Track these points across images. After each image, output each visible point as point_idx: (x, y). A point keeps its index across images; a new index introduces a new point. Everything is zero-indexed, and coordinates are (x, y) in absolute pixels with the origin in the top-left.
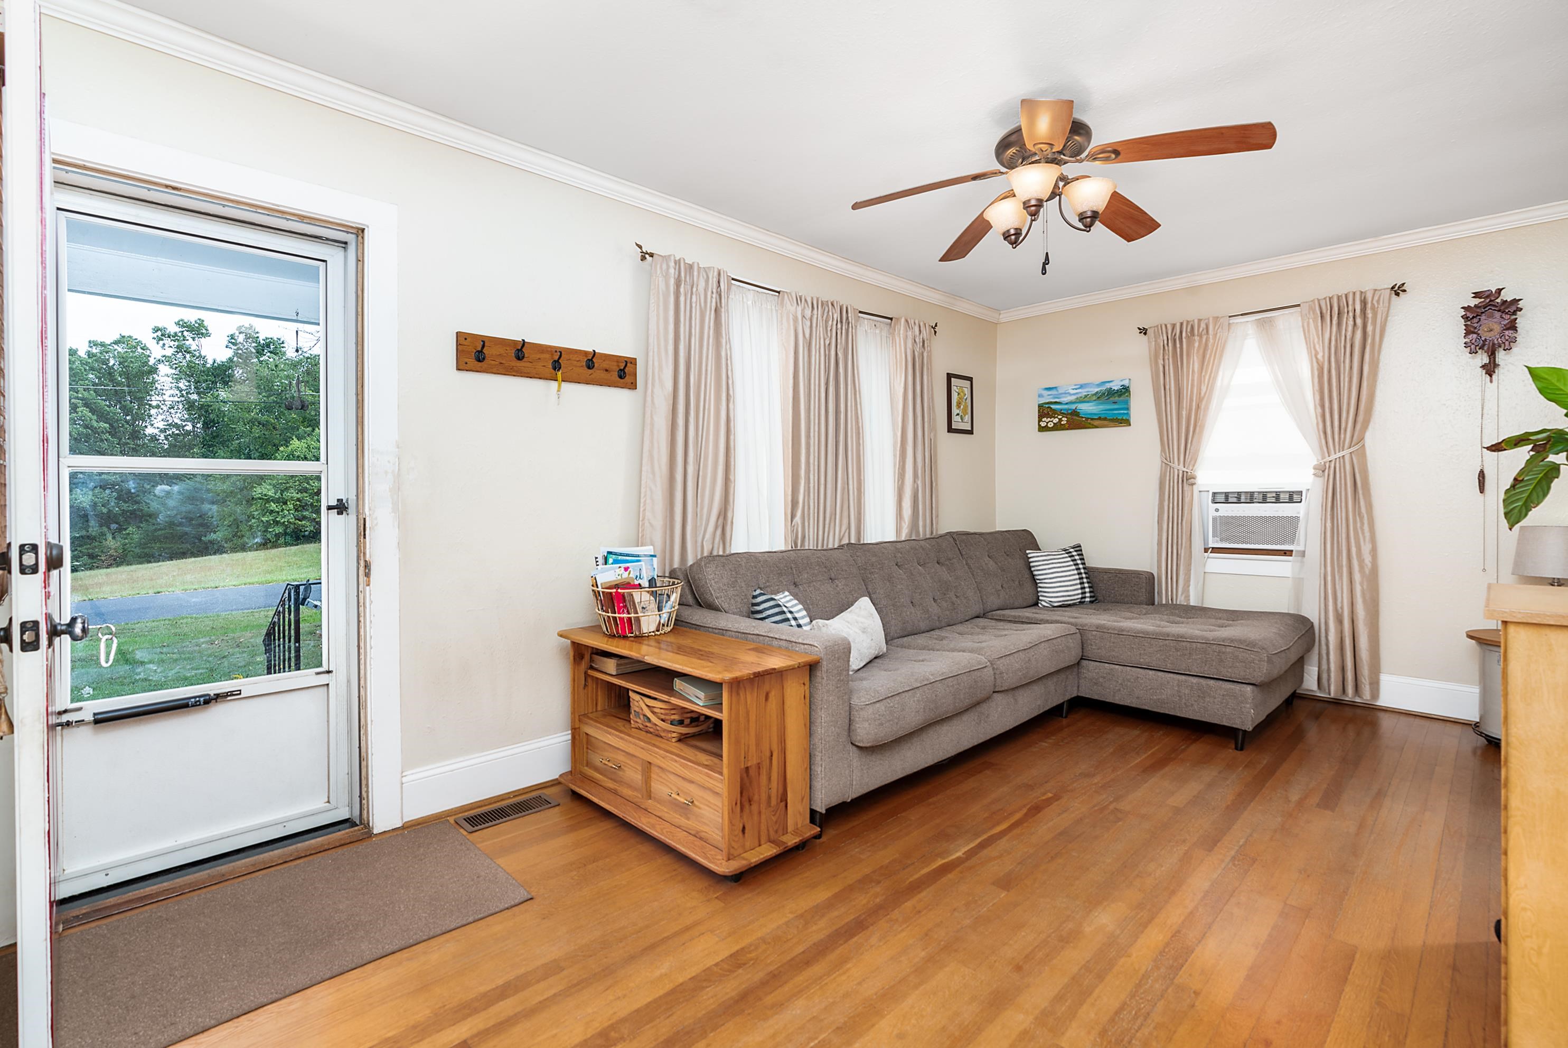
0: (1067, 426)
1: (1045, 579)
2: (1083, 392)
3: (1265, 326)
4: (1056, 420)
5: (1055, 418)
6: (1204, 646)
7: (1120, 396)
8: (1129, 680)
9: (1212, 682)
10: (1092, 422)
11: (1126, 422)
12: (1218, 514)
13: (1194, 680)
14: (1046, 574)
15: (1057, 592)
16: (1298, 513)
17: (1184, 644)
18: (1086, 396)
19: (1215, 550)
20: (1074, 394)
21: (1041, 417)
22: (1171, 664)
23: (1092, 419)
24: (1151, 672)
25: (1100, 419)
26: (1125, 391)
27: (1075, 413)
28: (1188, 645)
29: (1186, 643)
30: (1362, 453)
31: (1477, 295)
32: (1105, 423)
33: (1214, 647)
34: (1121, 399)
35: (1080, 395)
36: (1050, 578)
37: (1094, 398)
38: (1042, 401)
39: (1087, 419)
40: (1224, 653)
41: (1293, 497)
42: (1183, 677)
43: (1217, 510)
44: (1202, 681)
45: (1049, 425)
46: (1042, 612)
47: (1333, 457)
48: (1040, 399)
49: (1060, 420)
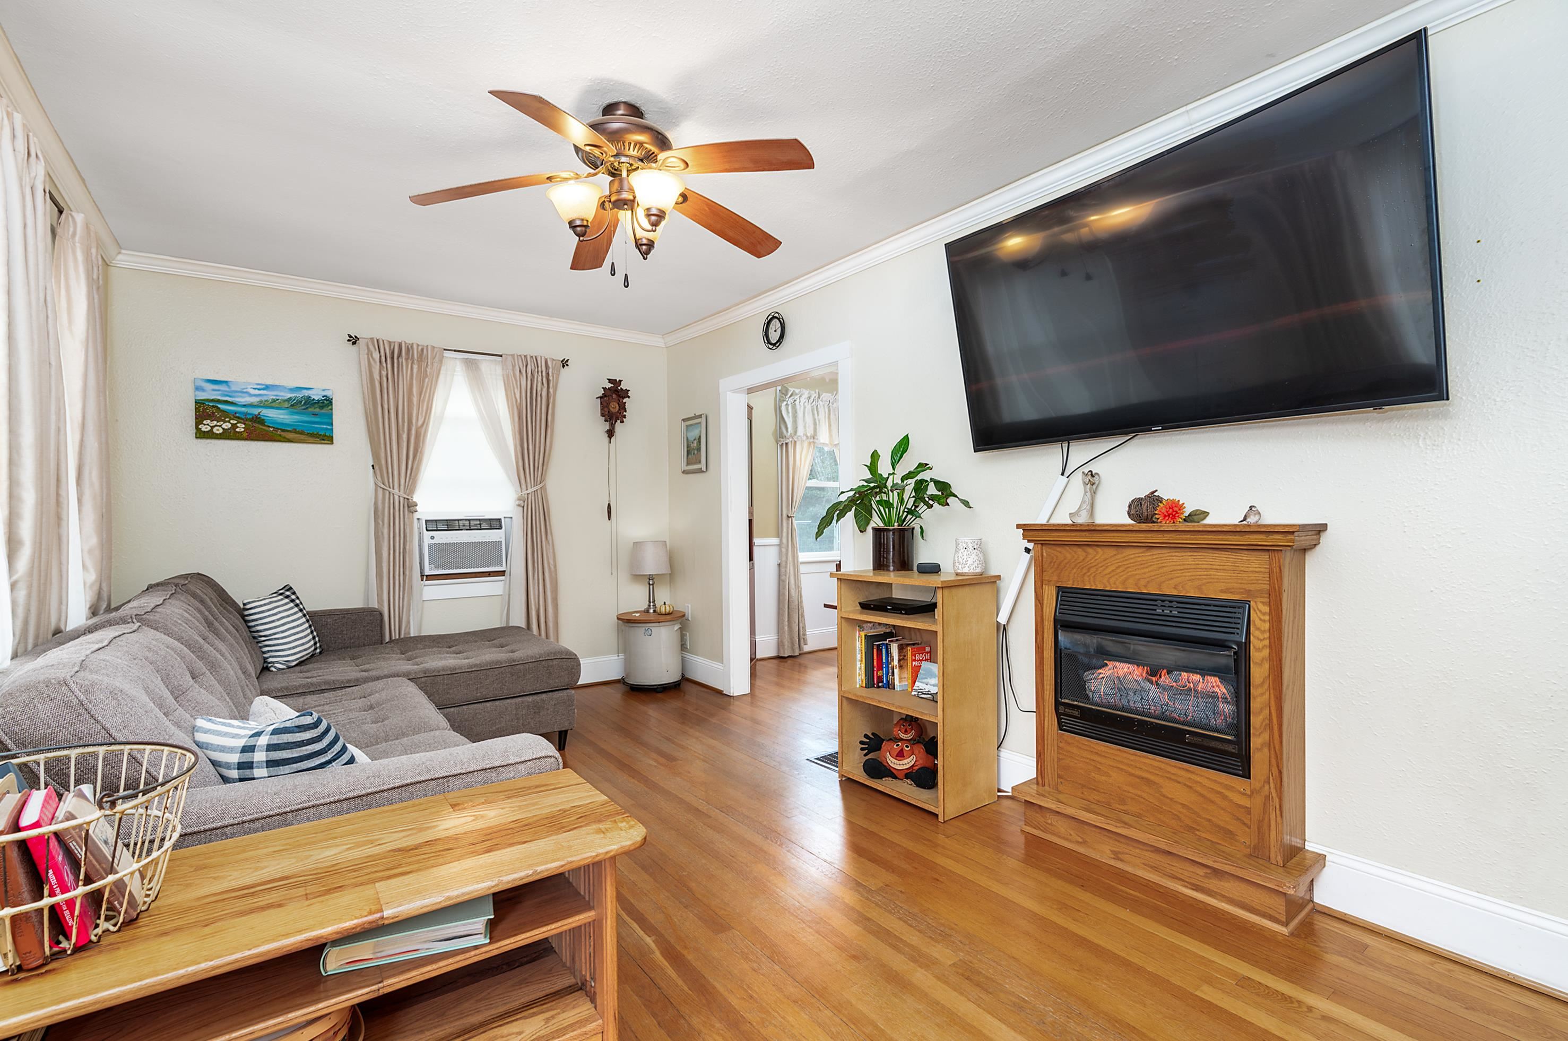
0: (245, 435)
1: (275, 634)
2: (270, 395)
3: (471, 366)
4: (227, 426)
5: (225, 422)
6: (535, 664)
7: (322, 408)
8: (466, 720)
9: (544, 696)
10: (283, 434)
11: (327, 438)
12: (433, 542)
13: (530, 699)
14: (276, 627)
15: (294, 648)
16: (501, 538)
17: (518, 667)
18: (274, 401)
19: (430, 577)
20: (255, 395)
21: (199, 419)
22: (507, 690)
23: (283, 431)
24: (488, 704)
25: (295, 431)
26: (327, 403)
27: (258, 419)
28: (522, 667)
29: (519, 666)
30: (543, 489)
31: (610, 381)
32: (302, 437)
33: (544, 663)
34: (323, 411)
35: (265, 399)
36: (282, 632)
37: (286, 405)
38: (202, 396)
39: (276, 429)
40: (552, 666)
41: (494, 524)
42: (520, 699)
43: (432, 538)
44: (535, 697)
45: (215, 430)
46: (280, 676)
47: (530, 491)
48: (197, 393)
49: (234, 426)
